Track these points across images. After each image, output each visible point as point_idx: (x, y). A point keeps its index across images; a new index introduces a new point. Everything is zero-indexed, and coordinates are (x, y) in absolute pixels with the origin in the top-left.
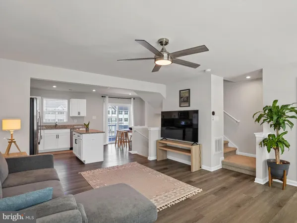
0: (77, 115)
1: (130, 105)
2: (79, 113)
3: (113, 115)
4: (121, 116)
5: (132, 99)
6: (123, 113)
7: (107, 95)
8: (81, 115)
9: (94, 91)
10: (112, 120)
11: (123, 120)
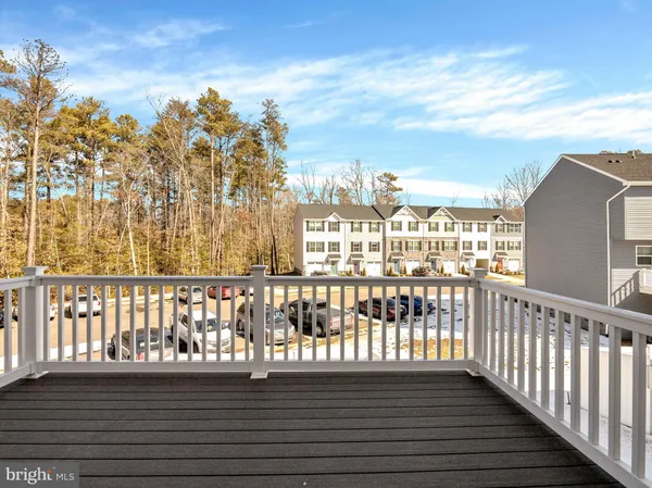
6: (475, 227)
10: (446, 244)
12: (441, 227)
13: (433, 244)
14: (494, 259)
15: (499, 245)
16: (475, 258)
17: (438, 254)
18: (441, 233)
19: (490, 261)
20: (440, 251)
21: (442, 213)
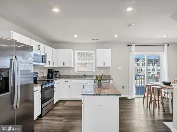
0: (101, 66)
1: (162, 53)
2: (104, 64)
3: (143, 67)
4: (149, 67)
5: (166, 45)
6: (151, 64)
7: (133, 43)
8: (106, 65)
9: (116, 36)
10: (142, 70)
11: (151, 70)
12: (141, 65)
13: (139, 70)
14: (157, 74)
15: (159, 70)
16: (151, 73)
17: (140, 72)
18: (141, 66)
19: (156, 74)
20: (141, 71)
21: (141, 61)
